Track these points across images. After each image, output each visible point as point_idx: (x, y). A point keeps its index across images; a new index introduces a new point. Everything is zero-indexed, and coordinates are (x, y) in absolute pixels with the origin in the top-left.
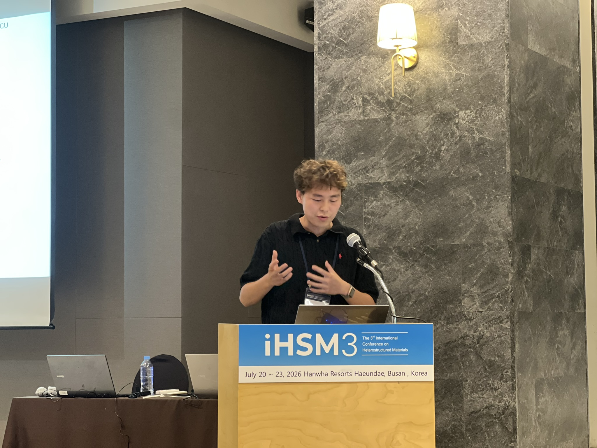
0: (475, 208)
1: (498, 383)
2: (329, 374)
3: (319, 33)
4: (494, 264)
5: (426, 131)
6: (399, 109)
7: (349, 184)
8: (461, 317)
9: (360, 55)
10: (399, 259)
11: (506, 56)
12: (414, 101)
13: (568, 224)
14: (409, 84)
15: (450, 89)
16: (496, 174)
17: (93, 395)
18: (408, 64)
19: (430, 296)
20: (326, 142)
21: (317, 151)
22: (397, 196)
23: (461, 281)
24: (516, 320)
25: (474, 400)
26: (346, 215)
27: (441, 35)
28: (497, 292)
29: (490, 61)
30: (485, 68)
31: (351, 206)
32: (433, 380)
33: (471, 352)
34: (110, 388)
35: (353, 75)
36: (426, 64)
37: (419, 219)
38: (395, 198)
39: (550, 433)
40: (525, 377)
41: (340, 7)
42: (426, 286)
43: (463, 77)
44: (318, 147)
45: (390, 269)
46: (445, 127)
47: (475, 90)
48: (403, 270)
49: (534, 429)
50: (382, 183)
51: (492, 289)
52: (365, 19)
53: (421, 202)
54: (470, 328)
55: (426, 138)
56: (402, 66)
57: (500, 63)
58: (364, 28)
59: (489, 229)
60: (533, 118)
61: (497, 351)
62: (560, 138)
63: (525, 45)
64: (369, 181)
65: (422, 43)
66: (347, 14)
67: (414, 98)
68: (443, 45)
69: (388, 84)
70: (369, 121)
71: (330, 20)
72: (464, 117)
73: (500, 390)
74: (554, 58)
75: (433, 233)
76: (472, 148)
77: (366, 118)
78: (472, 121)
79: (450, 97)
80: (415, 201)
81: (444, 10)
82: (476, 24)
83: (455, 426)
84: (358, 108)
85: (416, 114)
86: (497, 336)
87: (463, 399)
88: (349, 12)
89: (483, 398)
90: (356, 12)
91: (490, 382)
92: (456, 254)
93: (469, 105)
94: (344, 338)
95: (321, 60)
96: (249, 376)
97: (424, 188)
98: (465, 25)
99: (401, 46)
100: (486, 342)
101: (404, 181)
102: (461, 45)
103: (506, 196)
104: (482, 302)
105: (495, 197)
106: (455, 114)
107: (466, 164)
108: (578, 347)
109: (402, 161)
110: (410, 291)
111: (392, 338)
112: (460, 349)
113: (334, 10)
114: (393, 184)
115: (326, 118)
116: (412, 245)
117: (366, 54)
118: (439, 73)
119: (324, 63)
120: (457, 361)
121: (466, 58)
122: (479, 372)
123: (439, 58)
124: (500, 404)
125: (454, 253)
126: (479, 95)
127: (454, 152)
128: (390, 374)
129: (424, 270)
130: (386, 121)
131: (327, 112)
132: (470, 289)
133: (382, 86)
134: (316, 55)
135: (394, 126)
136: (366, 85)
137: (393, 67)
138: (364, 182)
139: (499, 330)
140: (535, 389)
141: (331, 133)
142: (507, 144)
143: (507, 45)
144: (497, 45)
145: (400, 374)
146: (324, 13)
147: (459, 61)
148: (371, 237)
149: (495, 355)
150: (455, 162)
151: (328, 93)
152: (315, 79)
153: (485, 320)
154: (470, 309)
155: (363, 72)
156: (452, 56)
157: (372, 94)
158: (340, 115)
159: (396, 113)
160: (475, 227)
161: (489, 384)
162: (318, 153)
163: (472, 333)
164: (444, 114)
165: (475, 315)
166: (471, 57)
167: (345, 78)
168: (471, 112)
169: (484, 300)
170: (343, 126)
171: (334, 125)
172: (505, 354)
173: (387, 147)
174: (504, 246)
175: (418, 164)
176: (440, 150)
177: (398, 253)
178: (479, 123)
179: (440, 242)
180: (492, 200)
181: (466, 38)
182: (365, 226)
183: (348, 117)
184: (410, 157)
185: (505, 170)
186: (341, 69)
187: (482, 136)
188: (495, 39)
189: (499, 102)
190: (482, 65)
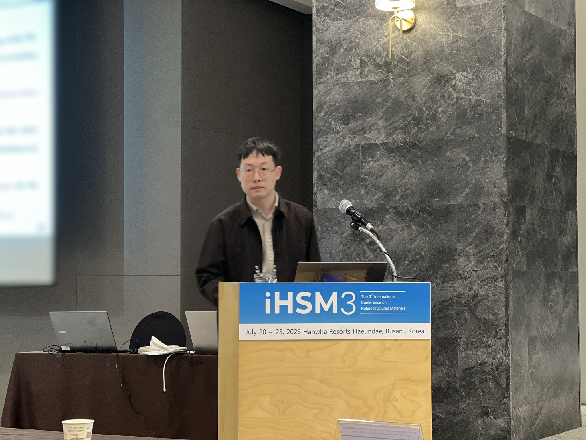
0: (471, 169)
1: (491, 340)
2: (328, 332)
4: (489, 224)
5: (422, 93)
6: (396, 72)
7: (346, 144)
8: (458, 276)
9: (358, 17)
10: (395, 219)
11: (503, 18)
12: (411, 63)
13: (562, 185)
14: (407, 46)
15: (447, 51)
16: (492, 135)
17: (95, 350)
18: (406, 26)
19: (426, 256)
20: (324, 104)
21: (315, 112)
22: (394, 157)
23: (456, 241)
24: (510, 278)
25: (468, 357)
26: (343, 175)
28: (492, 251)
29: (487, 23)
30: (483, 30)
31: (348, 167)
32: (430, 338)
33: (466, 310)
34: (111, 344)
35: (351, 37)
36: (423, 26)
37: (416, 180)
38: (392, 158)
39: (542, 390)
40: (518, 335)
42: (422, 246)
43: (461, 39)
44: (316, 108)
45: (387, 229)
46: (442, 89)
47: (471, 52)
48: (399, 230)
49: (527, 385)
50: (379, 144)
51: (487, 248)
53: (418, 163)
54: (465, 286)
55: (423, 100)
56: (400, 28)
57: (497, 25)
59: (485, 190)
60: (529, 80)
61: (491, 309)
62: (555, 100)
63: (522, 7)
64: (367, 142)
65: (420, 5)
67: (411, 60)
68: (441, 7)
69: (386, 46)
70: (367, 83)
72: (461, 79)
73: (494, 347)
74: (549, 21)
75: (429, 194)
76: (469, 109)
77: (364, 80)
78: (469, 83)
79: (447, 59)
80: (412, 161)
83: (449, 383)
84: (356, 69)
85: (413, 76)
86: (491, 295)
87: (457, 355)
89: (477, 354)
91: (484, 339)
92: (452, 214)
93: (466, 67)
94: (343, 296)
96: (250, 333)
97: (421, 149)
99: (399, 8)
100: (480, 300)
101: (401, 142)
102: (459, 7)
103: (502, 157)
104: (477, 261)
105: (491, 158)
106: (452, 76)
107: (463, 125)
108: (570, 306)
109: (399, 122)
110: (407, 250)
111: (390, 297)
112: (455, 307)
114: (390, 145)
115: (324, 79)
116: (409, 205)
117: (364, 16)
118: (437, 35)
119: (323, 25)
120: (452, 319)
121: (464, 20)
122: (474, 329)
123: (437, 20)
124: (494, 361)
125: (449, 213)
126: (476, 57)
127: (451, 113)
128: (388, 332)
129: (420, 229)
130: (384, 83)
131: (325, 73)
132: (466, 248)
133: (380, 48)
134: (315, 17)
135: (392, 87)
136: (364, 46)
137: (391, 30)
138: (361, 143)
139: (494, 289)
140: (528, 346)
141: (328, 95)
142: (503, 106)
143: (504, 7)
144: (495, 7)
145: (398, 332)
147: (456, 23)
148: (368, 197)
149: (490, 313)
150: (451, 124)
151: (327, 55)
152: (313, 41)
153: (479, 279)
154: (465, 268)
155: (361, 35)
156: (449, 18)
157: (370, 56)
158: (338, 76)
159: (393, 75)
160: (471, 188)
161: (483, 341)
162: (316, 114)
163: (466, 291)
164: (441, 76)
165: (470, 274)
166: (468, 19)
167: (343, 40)
168: (467, 74)
169: (479, 259)
170: (341, 87)
171: (333, 86)
172: (499, 313)
173: (384, 109)
174: (500, 206)
175: (416, 125)
176: (436, 112)
177: (395, 213)
178: (475, 85)
179: (436, 202)
180: (488, 161)
181: (464, 1)
182: (363, 186)
183: (345, 79)
184: (407, 118)
185: (501, 132)
186: (339, 31)
187: (478, 98)
188: (493, 1)
189: (496, 64)
190: (479, 27)
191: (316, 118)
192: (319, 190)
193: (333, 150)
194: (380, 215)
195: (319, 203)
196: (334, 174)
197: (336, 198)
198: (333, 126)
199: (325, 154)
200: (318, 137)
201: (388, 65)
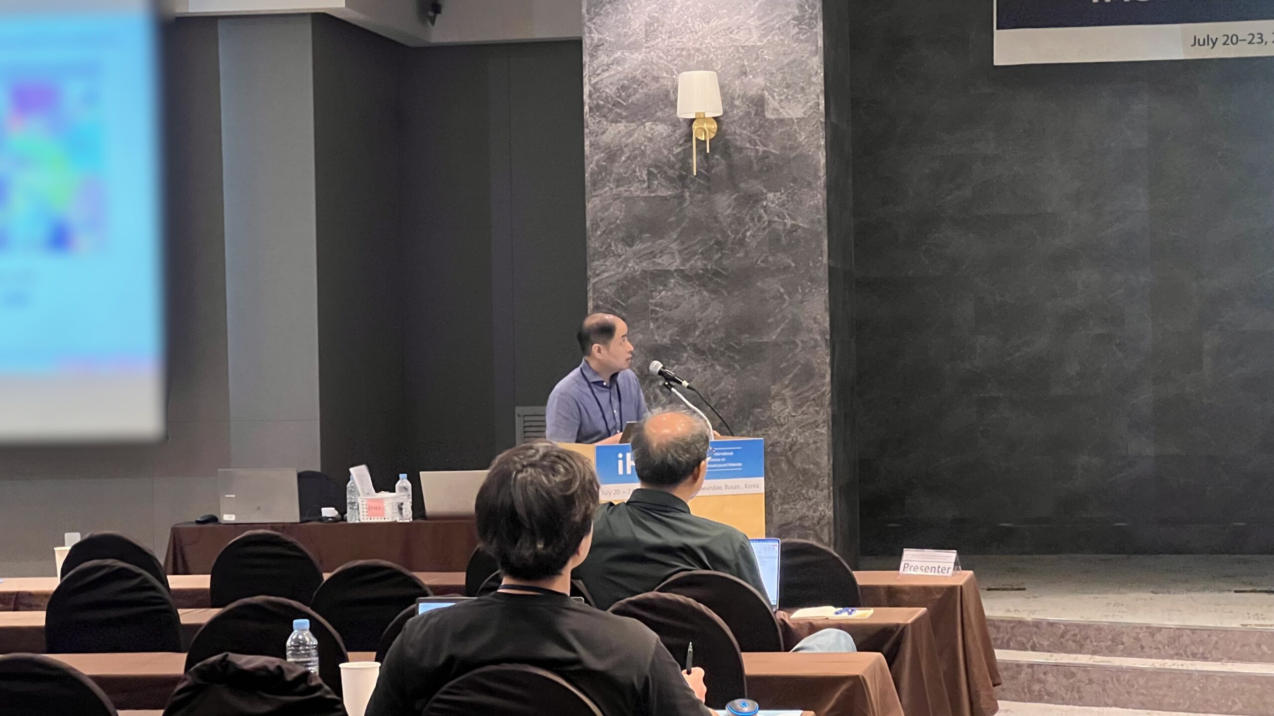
0: (787, 302)
1: (812, 493)
3: (590, 91)
4: (809, 364)
5: (728, 213)
6: (693, 187)
7: (630, 270)
8: (773, 422)
9: (644, 120)
10: (695, 357)
11: (823, 136)
12: (712, 178)
14: (707, 158)
15: (756, 167)
16: (811, 265)
20: (601, 221)
21: (589, 231)
22: (692, 286)
23: (770, 383)
25: (785, 512)
26: (627, 306)
27: (744, 106)
28: (813, 394)
29: (804, 140)
30: (798, 147)
31: (634, 295)
33: (782, 459)
35: (635, 143)
36: (726, 137)
37: (720, 313)
38: (689, 288)
41: (617, 62)
42: (728, 388)
43: (772, 155)
44: (590, 225)
45: (684, 369)
46: (751, 208)
48: (700, 370)
50: (673, 270)
51: (807, 391)
52: (649, 79)
53: (722, 294)
54: (781, 434)
55: (727, 221)
57: (815, 143)
58: (650, 90)
59: (804, 325)
61: (811, 458)
64: (658, 268)
66: (627, 71)
67: (712, 176)
68: (747, 117)
70: (656, 199)
71: (604, 76)
72: (774, 200)
73: (815, 500)
75: (737, 329)
76: (783, 235)
77: (652, 195)
78: (783, 205)
79: (756, 177)
80: (714, 292)
81: (748, 78)
82: (786, 97)
84: (642, 182)
85: (715, 193)
86: (811, 442)
87: (772, 510)
88: (630, 69)
89: (796, 508)
90: (638, 70)
91: (804, 492)
92: (764, 352)
93: (779, 187)
97: (726, 277)
98: (773, 98)
100: (799, 449)
101: (701, 270)
102: (768, 119)
103: (823, 289)
104: (795, 406)
105: (810, 291)
106: (762, 196)
107: (776, 252)
109: (698, 246)
113: (609, 65)
114: (687, 272)
115: (599, 192)
116: (711, 342)
117: (654, 120)
118: (743, 148)
119: (598, 127)
121: (775, 134)
122: (791, 481)
123: (743, 132)
125: (761, 351)
126: (791, 176)
127: (761, 238)
129: (726, 370)
130: (678, 199)
131: (601, 185)
132: (781, 391)
133: (672, 158)
134: (587, 116)
135: (688, 205)
136: (652, 156)
138: (650, 269)
139: (814, 435)
141: (607, 210)
142: (824, 233)
143: (822, 123)
144: (812, 123)
146: (596, 67)
147: (766, 137)
148: (660, 332)
149: (810, 462)
150: (762, 250)
151: (604, 163)
152: (585, 144)
153: (798, 425)
154: (781, 413)
155: (648, 141)
156: (758, 131)
157: (660, 167)
158: (619, 189)
159: (690, 191)
160: (787, 323)
161: (802, 494)
162: (590, 233)
163: (783, 439)
164: (750, 196)
165: (786, 420)
166: (781, 133)
167: (625, 146)
168: (781, 195)
169: (798, 403)
170: (622, 202)
171: (612, 201)
172: (821, 462)
173: (679, 230)
174: (821, 344)
175: (717, 251)
176: (744, 236)
177: (694, 351)
178: (791, 208)
179: (745, 338)
180: (806, 294)
181: (775, 112)
182: (652, 318)
183: (628, 192)
184: (708, 242)
185: (821, 261)
186: (620, 135)
187: (794, 222)
188: (809, 116)
189: (814, 186)
190: (793, 143)
191: (589, 238)
193: (613, 275)
194: (675, 353)
196: (616, 305)
198: (614, 248)
199: (604, 281)
200: (593, 261)
201: (683, 179)
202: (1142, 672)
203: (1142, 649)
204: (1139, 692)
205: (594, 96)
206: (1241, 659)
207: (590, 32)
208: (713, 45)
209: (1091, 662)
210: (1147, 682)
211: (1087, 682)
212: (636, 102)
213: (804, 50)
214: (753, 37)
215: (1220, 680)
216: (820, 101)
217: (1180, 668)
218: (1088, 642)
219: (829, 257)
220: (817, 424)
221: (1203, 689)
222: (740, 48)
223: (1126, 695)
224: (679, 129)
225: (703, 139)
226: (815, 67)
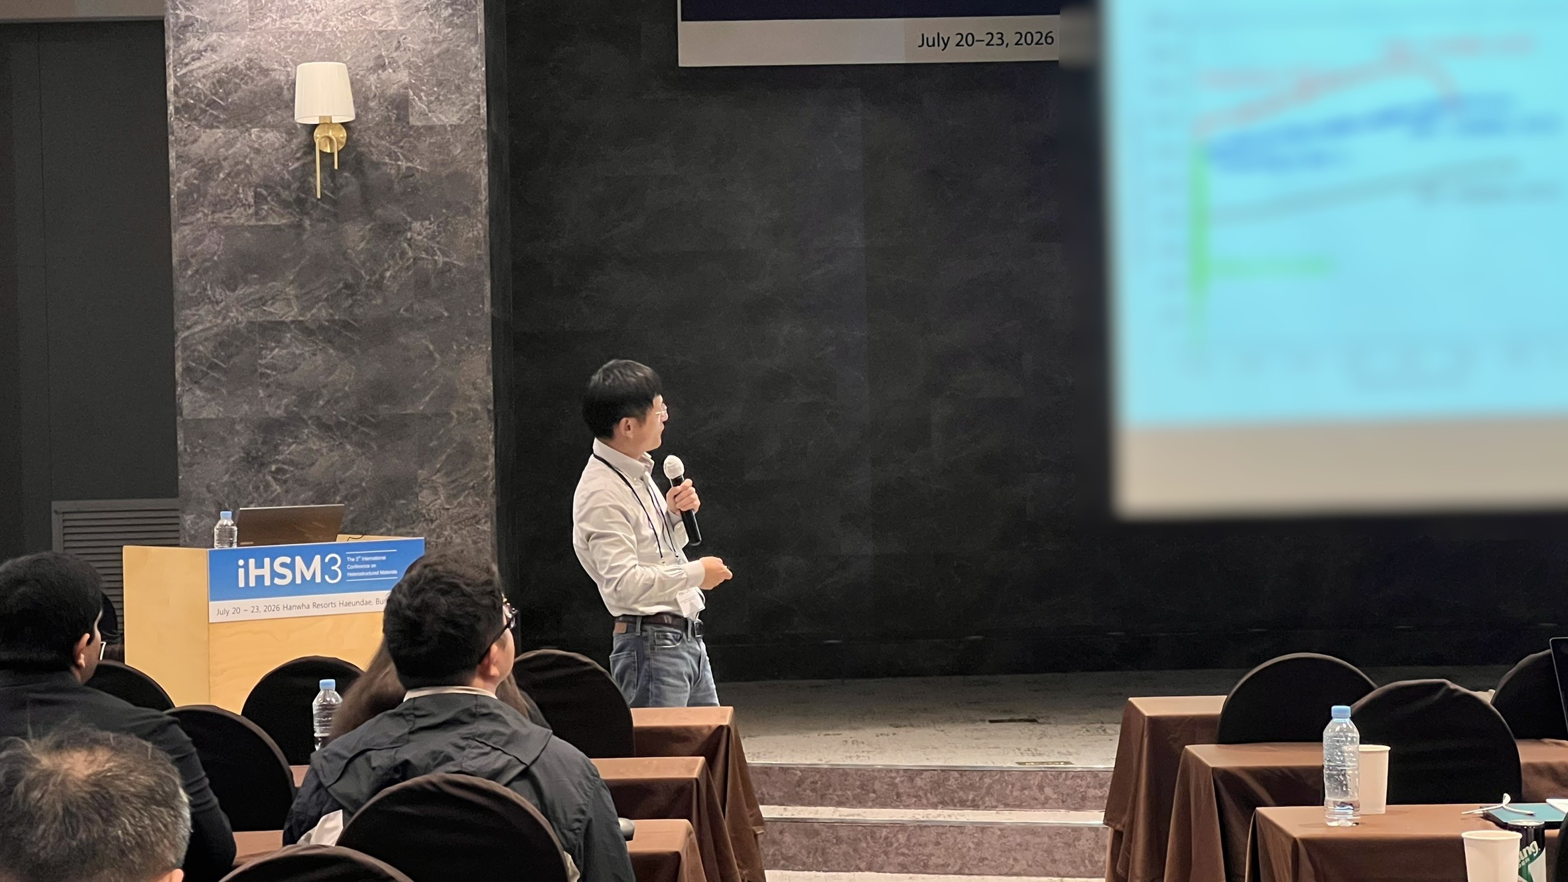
0: (438, 362)
3: (176, 85)
4: (467, 442)
5: (359, 248)
6: (316, 214)
7: (232, 321)
8: (420, 516)
9: (249, 126)
10: (318, 434)
11: (485, 148)
12: (340, 202)
14: (332, 176)
15: (397, 189)
16: (469, 314)
19: (369, 488)
20: (192, 257)
21: (177, 269)
22: (314, 342)
23: (417, 466)
26: (228, 367)
27: (382, 109)
28: (472, 480)
29: (459, 153)
30: (452, 163)
31: (238, 354)
35: (237, 156)
36: (358, 149)
37: (350, 376)
38: (310, 344)
41: (212, 48)
42: (362, 474)
43: (419, 172)
44: (177, 263)
45: (304, 449)
46: (391, 243)
47: (436, 192)
48: (324, 451)
50: (288, 321)
51: (464, 477)
52: (255, 72)
53: (354, 353)
55: (360, 258)
57: (475, 157)
58: (256, 86)
59: (459, 392)
64: (268, 318)
66: (225, 61)
67: (340, 198)
68: (386, 124)
69: (297, 173)
70: (266, 228)
71: (194, 67)
72: (421, 230)
75: (373, 397)
76: (434, 276)
77: (261, 223)
78: (433, 238)
79: (397, 202)
80: (344, 349)
81: (386, 72)
82: (437, 98)
84: (247, 207)
85: (344, 222)
86: (472, 543)
88: (229, 59)
90: (240, 59)
92: (409, 427)
93: (428, 214)
95: (181, 128)
97: (359, 330)
98: (420, 99)
102: (414, 126)
103: (484, 346)
104: (449, 495)
105: (468, 347)
106: (406, 225)
107: (424, 298)
113: (201, 52)
114: (307, 324)
115: (189, 219)
116: (340, 414)
117: (263, 125)
118: (380, 163)
119: (187, 133)
121: (423, 146)
123: (381, 142)
125: (405, 425)
126: (443, 200)
127: (405, 280)
129: (359, 450)
130: (295, 229)
131: (193, 210)
132: (431, 476)
133: (287, 176)
134: (173, 119)
135: (308, 237)
136: (261, 173)
138: (259, 319)
139: (475, 534)
141: (199, 243)
142: (485, 273)
144: (470, 132)
146: (184, 54)
147: (411, 149)
148: (272, 401)
150: (406, 294)
151: (195, 181)
152: (170, 156)
153: (453, 520)
154: (431, 505)
155: (254, 153)
156: (400, 141)
157: (271, 187)
158: (217, 216)
159: (311, 219)
160: (438, 390)
162: (178, 272)
164: (389, 226)
165: (438, 514)
166: (430, 143)
167: (225, 159)
168: (430, 224)
169: (451, 492)
170: (221, 233)
171: (206, 231)
173: (297, 268)
174: (482, 416)
175: (348, 296)
176: (382, 277)
177: (317, 426)
178: (442, 241)
179: (384, 409)
180: (463, 352)
181: (422, 117)
182: (261, 384)
183: (228, 221)
184: (335, 285)
185: (483, 308)
186: (216, 145)
187: (447, 259)
188: (466, 122)
189: (473, 212)
190: (447, 158)
191: (177, 279)
192: (187, 391)
193: (210, 328)
194: (293, 428)
195: (185, 412)
196: (214, 366)
197: (216, 404)
198: (210, 293)
199: (196, 336)
200: (183, 309)
201: (301, 202)
202: (902, 826)
203: (897, 798)
204: (900, 851)
205: (181, 93)
206: (1020, 805)
207: (175, 8)
208: (340, 29)
209: (836, 816)
210: (908, 839)
211: (835, 841)
212: (238, 102)
213: (460, 37)
214: (393, 19)
215: (999, 833)
216: (480, 103)
217: (949, 819)
218: (831, 791)
219: (493, 305)
220: (477, 519)
221: (979, 844)
222: (376, 33)
223: (883, 855)
224: (295, 138)
225: (329, 151)
226: (474, 59)
